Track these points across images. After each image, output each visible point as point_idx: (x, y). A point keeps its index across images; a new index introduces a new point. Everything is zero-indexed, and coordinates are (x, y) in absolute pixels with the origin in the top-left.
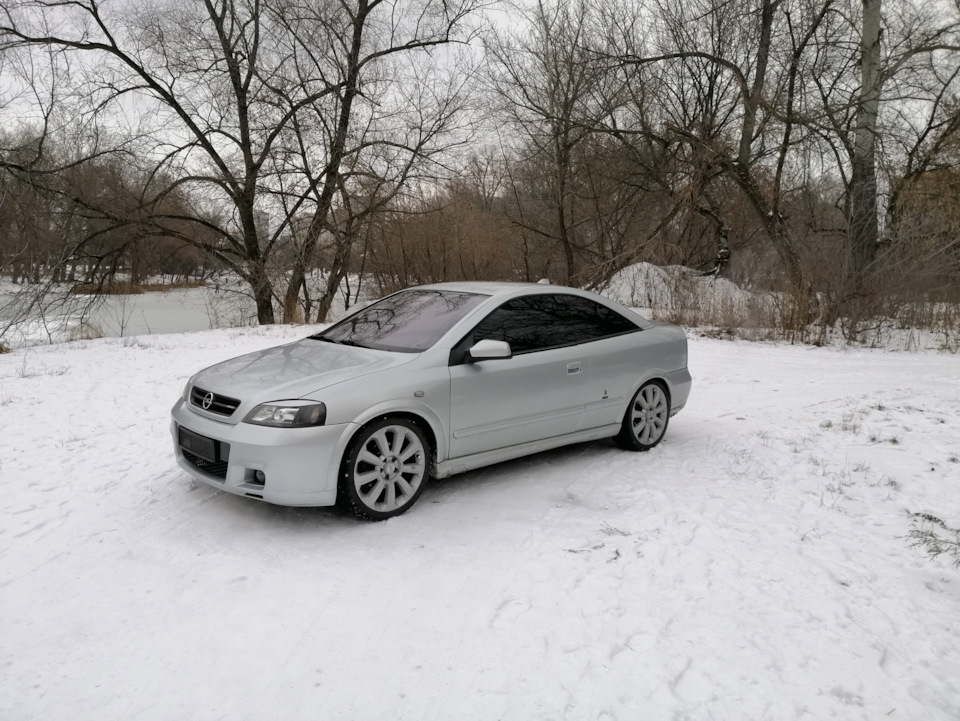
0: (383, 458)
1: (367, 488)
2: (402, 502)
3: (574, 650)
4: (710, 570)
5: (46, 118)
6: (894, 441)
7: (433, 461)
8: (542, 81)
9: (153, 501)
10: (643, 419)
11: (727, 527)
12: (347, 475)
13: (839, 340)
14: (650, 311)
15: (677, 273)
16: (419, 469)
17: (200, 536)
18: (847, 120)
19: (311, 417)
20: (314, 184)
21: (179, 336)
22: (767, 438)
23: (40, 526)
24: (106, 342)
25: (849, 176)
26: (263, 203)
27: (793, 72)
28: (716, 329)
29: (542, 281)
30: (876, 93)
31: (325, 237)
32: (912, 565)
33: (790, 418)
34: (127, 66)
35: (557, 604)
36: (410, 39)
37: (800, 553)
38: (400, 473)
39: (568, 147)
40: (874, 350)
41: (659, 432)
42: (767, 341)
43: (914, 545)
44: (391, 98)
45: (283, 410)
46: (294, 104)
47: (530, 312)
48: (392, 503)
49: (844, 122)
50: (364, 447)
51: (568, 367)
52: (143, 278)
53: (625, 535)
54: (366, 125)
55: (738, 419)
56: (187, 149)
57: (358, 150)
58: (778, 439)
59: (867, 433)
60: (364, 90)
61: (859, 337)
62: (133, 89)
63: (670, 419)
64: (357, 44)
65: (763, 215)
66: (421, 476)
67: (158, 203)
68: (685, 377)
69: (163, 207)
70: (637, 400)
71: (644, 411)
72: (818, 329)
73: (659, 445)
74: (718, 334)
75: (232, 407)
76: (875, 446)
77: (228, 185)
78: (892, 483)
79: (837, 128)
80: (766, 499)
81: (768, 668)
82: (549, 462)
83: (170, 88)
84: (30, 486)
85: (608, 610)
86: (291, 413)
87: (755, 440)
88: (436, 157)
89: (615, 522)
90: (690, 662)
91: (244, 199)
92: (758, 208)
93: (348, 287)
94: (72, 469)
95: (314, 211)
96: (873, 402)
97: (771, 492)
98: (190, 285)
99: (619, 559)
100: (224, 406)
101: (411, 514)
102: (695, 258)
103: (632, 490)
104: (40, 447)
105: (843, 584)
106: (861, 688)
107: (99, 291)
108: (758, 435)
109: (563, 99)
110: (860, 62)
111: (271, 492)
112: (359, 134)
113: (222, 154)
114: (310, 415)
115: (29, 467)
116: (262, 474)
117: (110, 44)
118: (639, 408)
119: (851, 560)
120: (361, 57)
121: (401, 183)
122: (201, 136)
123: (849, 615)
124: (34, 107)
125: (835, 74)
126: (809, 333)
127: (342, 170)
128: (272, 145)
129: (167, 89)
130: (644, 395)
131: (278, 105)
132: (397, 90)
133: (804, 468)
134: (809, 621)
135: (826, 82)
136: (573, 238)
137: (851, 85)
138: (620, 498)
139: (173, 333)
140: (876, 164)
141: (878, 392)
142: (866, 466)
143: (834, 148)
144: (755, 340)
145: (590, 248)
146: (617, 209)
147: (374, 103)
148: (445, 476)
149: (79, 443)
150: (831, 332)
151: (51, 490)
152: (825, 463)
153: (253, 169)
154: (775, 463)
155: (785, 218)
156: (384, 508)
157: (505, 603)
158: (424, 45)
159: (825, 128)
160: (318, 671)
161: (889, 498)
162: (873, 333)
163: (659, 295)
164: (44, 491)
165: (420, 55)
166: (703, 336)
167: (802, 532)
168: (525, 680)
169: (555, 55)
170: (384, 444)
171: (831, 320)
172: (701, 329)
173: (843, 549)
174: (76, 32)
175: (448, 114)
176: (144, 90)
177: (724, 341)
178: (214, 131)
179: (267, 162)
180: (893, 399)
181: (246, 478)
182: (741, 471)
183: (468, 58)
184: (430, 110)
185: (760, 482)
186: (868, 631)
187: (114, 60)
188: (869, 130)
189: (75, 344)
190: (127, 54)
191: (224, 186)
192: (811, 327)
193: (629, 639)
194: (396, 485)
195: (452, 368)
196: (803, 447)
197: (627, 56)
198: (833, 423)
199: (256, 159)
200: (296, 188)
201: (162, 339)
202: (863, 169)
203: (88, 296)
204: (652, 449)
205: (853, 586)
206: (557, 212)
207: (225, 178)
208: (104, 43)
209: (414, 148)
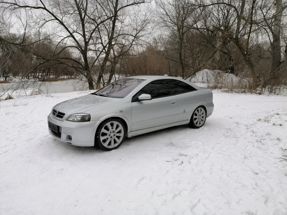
0: (110, 131)
1: (104, 141)
2: (116, 145)
3: (162, 195)
4: (212, 168)
5: (25, 30)
6: (281, 125)
7: (127, 132)
8: (174, 14)
9: (42, 144)
10: (198, 118)
11: (220, 153)
12: (98, 137)
13: (267, 93)
14: (207, 84)
15: (217, 72)
16: (122, 135)
17: (53, 155)
18: (272, 23)
19: (85, 119)
20: (104, 47)
21: (63, 94)
22: (239, 124)
23: (6, 152)
24: (41, 96)
25: (272, 40)
26: (90, 54)
27: (253, 7)
28: (227, 89)
29: (165, 75)
30: (281, 14)
31: (108, 63)
32: (281, 167)
33: (247, 118)
34: (49, 13)
35: (159, 179)
36: (133, 2)
37: (243, 163)
38: (116, 136)
39: (183, 34)
40: (278, 95)
41: (203, 122)
42: (243, 93)
43: (281, 161)
44: (127, 21)
45: (77, 117)
46: (98, 23)
47: (167, 84)
48: (113, 145)
49: (270, 24)
50: (103, 128)
51: (172, 102)
52: (59, 76)
53: (186, 156)
54: (120, 29)
55: (230, 118)
56: (67, 38)
57: (117, 37)
58: (242, 124)
59: (272, 122)
60: (119, 18)
61: (273, 91)
62: (51, 20)
63: (207, 118)
64: (117, 4)
65: (243, 53)
66: (123, 137)
67: (60, 54)
68: (212, 105)
69: (61, 55)
70: (195, 112)
71: (198, 116)
72: (260, 89)
73: (203, 127)
74: (228, 91)
75: (63, 116)
76: (274, 127)
77: (79, 48)
78: (278, 139)
79: (268, 26)
80: (235, 144)
81: (226, 203)
82: (166, 132)
83: (62, 20)
84: (7, 139)
85: (175, 182)
86: (80, 117)
87: (235, 125)
88: (141, 38)
89: (183, 152)
90: (199, 201)
91: (84, 52)
92: (242, 51)
93: (115, 78)
94: (21, 134)
95: (105, 56)
96: (275, 112)
97: (237, 142)
98: (72, 78)
99: (183, 164)
100: (61, 115)
101: (120, 149)
102: (223, 67)
103: (191, 141)
104: (13, 127)
105: (256, 174)
106: (257, 211)
107: (43, 81)
108: (236, 123)
109: (181, 19)
110: (275, 4)
111: (74, 142)
112: (118, 32)
113: (77, 39)
114: (86, 118)
115: (8, 133)
116: (71, 137)
117: (44, 7)
118: (196, 115)
119: (260, 165)
120: (118, 8)
121: (131, 46)
122: (71, 34)
123: (256, 185)
124: (22, 26)
125: (268, 8)
126: (257, 90)
127: (113, 43)
128: (92, 36)
129: (61, 20)
130: (198, 111)
131: (93, 24)
132: (129, 18)
133: (249, 134)
134: (242, 187)
135: (264, 11)
136: (185, 62)
137: (273, 12)
138: (187, 144)
139: (62, 92)
140: (280, 37)
141: (278, 109)
142: (270, 133)
143: (267, 32)
144: (240, 93)
145: (189, 65)
146: (198, 53)
147: (122, 22)
148: (131, 137)
149: (25, 126)
150: (264, 90)
151: (13, 140)
152: (256, 133)
153: (87, 43)
154: (240, 132)
155: (250, 54)
156: (110, 147)
157: (142, 179)
158: (137, 4)
159: (264, 26)
160: (77, 201)
161: (277, 144)
162: (278, 90)
163: (211, 79)
164: (10, 141)
165: (136, 7)
166: (223, 92)
167: (245, 155)
168: (143, 206)
169: (179, 5)
170: (110, 127)
171: (264, 86)
172: (223, 90)
173: (258, 162)
174: (34, 4)
175: (145, 25)
176: (54, 21)
177: (229, 93)
178: (75, 32)
179: (91, 41)
180: (283, 111)
181: (67, 138)
182: (228, 135)
183: (151, 7)
184: (139, 24)
185: (234, 139)
186: (263, 191)
187: (45, 12)
188: (278, 26)
189: (32, 96)
190: (49, 10)
191: (78, 49)
192: (258, 88)
193: (180, 192)
194: (114, 140)
195: (132, 103)
196: (250, 127)
197: (200, 5)
198: (261, 119)
199: (87, 40)
200: (100, 49)
201: (58, 94)
202: (276, 38)
203: (40, 82)
204: (200, 128)
205: (260, 174)
206: (179, 54)
207: (79, 46)
208: (42, 7)
209: (134, 36)
